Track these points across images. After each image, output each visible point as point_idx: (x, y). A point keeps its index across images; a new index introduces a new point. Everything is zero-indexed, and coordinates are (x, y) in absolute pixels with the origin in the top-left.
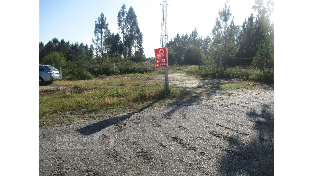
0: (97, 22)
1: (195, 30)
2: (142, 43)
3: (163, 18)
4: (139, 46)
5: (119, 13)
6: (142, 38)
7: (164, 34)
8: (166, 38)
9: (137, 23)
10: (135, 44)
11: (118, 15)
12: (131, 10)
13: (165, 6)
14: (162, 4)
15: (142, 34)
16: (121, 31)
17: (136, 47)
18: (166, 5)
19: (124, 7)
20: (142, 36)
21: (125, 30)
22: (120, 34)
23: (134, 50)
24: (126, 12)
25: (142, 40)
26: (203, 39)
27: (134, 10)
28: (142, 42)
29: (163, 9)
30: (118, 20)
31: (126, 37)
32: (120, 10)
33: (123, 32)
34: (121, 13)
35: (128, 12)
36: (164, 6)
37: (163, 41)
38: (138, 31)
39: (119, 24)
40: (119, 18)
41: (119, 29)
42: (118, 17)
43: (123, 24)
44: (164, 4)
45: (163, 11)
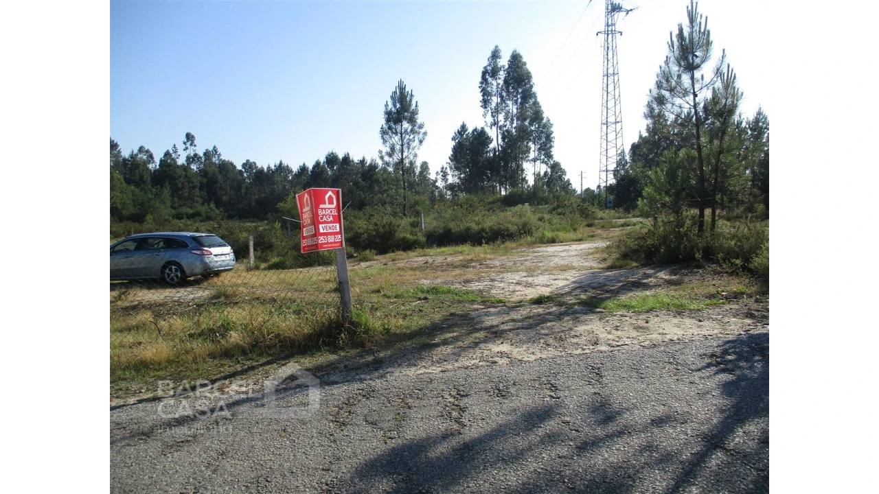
0: (390, 106)
2: (552, 149)
3: (605, 73)
4: (543, 157)
5: (484, 73)
6: (551, 134)
7: (611, 119)
8: (617, 131)
9: (534, 94)
10: (532, 155)
11: (480, 79)
12: (516, 59)
13: (610, 36)
14: (600, 32)
15: (551, 122)
16: (490, 119)
17: (535, 160)
18: (613, 32)
19: (495, 55)
20: (552, 129)
21: (501, 117)
22: (487, 130)
23: (532, 170)
24: (504, 66)
25: (551, 141)
27: (524, 59)
28: (551, 147)
29: (606, 46)
30: (481, 91)
31: (506, 135)
32: (486, 63)
33: (495, 123)
34: (490, 73)
35: (507, 66)
36: (608, 35)
37: (609, 140)
38: (537, 116)
39: (485, 103)
40: (484, 86)
41: (485, 115)
42: (482, 83)
43: (495, 100)
44: (608, 31)
45: (606, 53)
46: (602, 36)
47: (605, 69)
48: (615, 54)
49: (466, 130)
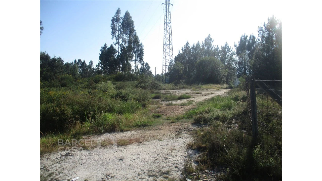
1: (209, 37)
2: (143, 57)
3: (165, 22)
4: (139, 60)
5: (113, 20)
6: (143, 50)
7: (168, 43)
8: (170, 48)
9: (135, 31)
10: (134, 58)
11: (111, 23)
12: (127, 14)
13: (168, 6)
14: (163, 4)
15: (143, 45)
16: (115, 41)
17: (135, 61)
18: (169, 4)
19: (118, 12)
20: (143, 48)
21: (120, 41)
22: (114, 46)
23: (134, 65)
24: (122, 18)
25: (143, 53)
26: (220, 49)
27: (131, 15)
28: (143, 55)
29: (166, 10)
30: (111, 28)
31: (123, 49)
32: (114, 15)
33: (117, 43)
34: (115, 20)
35: (123, 18)
36: (167, 6)
37: (167, 52)
38: (136, 41)
39: (113, 33)
40: (113, 26)
41: (112, 39)
42: (112, 24)
43: (118, 33)
44: (167, 3)
45: (166, 13)
46: (164, 5)
47: (165, 20)
48: (170, 14)
49: (107, 47)
